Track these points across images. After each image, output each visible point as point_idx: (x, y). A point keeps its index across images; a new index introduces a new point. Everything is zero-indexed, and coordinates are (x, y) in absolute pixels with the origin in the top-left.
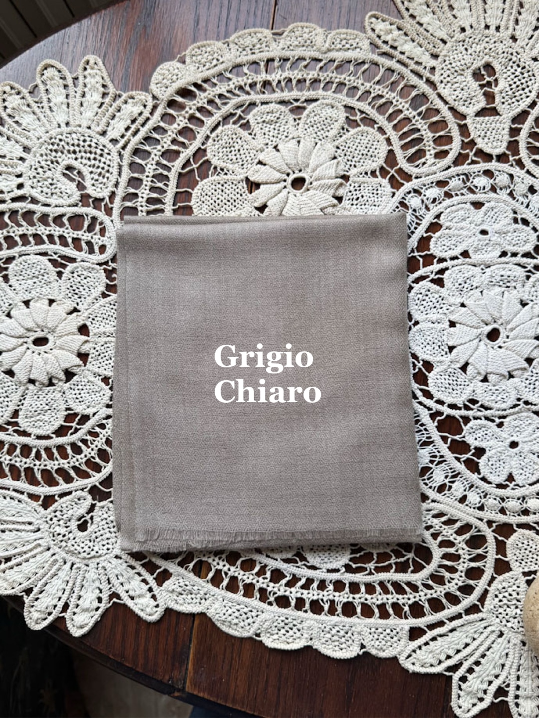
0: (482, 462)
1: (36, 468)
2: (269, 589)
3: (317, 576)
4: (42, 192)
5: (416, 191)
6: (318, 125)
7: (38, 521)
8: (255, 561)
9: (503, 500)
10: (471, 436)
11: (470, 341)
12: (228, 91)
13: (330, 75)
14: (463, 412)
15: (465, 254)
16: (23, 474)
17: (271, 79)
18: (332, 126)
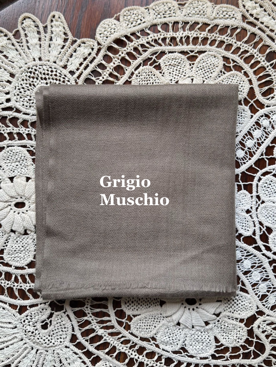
1: (15, 288)
4: (23, 105)
5: (266, 115)
7: (15, 322)
8: (155, 353)
12: (148, 43)
13: (215, 35)
16: (6, 291)
17: (176, 36)
18: (214, 70)
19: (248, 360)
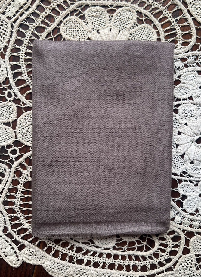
0: (185, 202)
2: (75, 256)
3: (99, 251)
9: (192, 221)
10: (181, 189)
11: (187, 143)
14: (179, 177)
15: (191, 98)
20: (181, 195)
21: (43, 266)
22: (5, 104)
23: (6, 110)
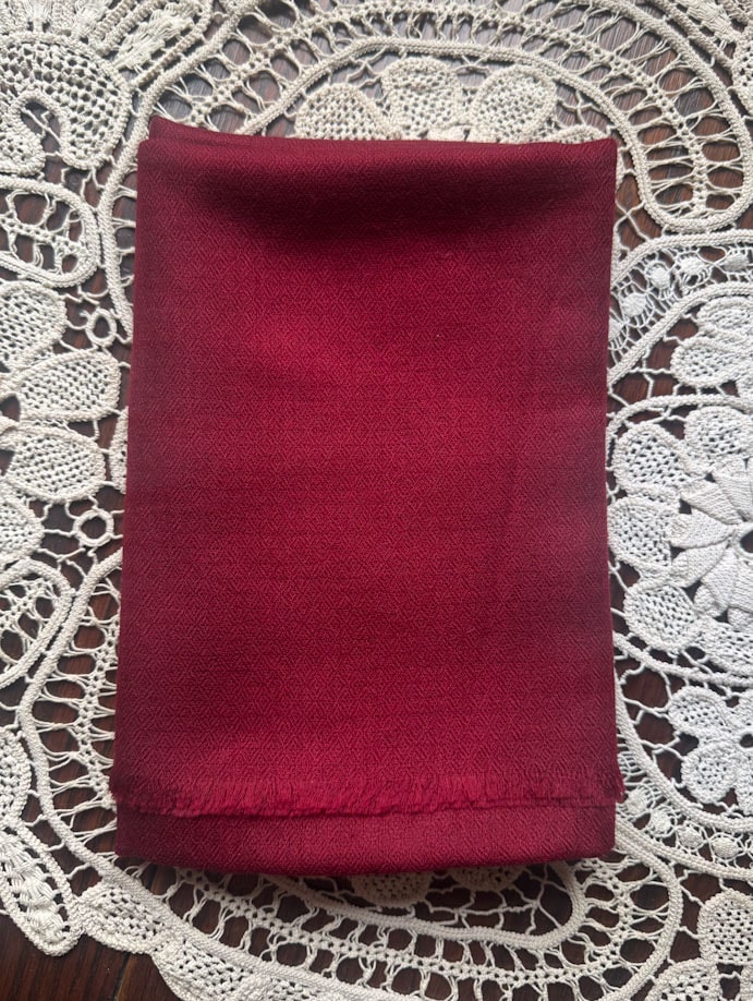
0: (688, 760)
2: (274, 931)
3: (363, 918)
5: (663, 256)
6: (506, 108)
9: (710, 832)
10: (678, 713)
11: (712, 544)
12: (355, 22)
14: (675, 669)
15: (730, 387)
17: (437, 12)
18: (531, 114)
19: (518, 935)
20: (677, 733)
21: (153, 958)
22: (84, 356)
23: (82, 378)
